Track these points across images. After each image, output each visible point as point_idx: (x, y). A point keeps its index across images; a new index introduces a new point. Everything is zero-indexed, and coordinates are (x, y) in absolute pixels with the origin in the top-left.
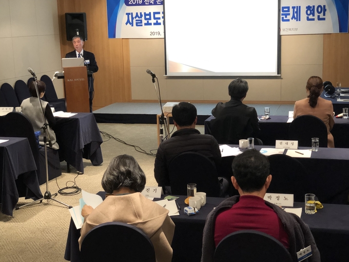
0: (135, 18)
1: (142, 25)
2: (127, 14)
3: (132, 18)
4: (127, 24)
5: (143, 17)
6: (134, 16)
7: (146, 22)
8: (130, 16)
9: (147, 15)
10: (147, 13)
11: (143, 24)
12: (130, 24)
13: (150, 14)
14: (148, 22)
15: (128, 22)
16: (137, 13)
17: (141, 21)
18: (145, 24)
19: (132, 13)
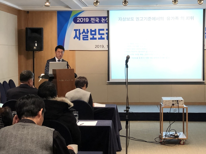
0: (82, 33)
1: (88, 40)
2: (75, 30)
3: (80, 34)
4: (74, 38)
5: (89, 33)
6: (81, 31)
7: (92, 37)
8: (78, 32)
9: (93, 31)
10: (93, 29)
11: (89, 38)
12: (78, 38)
13: (95, 31)
14: (93, 37)
15: (76, 36)
16: (84, 30)
17: (87, 36)
18: (91, 39)
19: (79, 30)
